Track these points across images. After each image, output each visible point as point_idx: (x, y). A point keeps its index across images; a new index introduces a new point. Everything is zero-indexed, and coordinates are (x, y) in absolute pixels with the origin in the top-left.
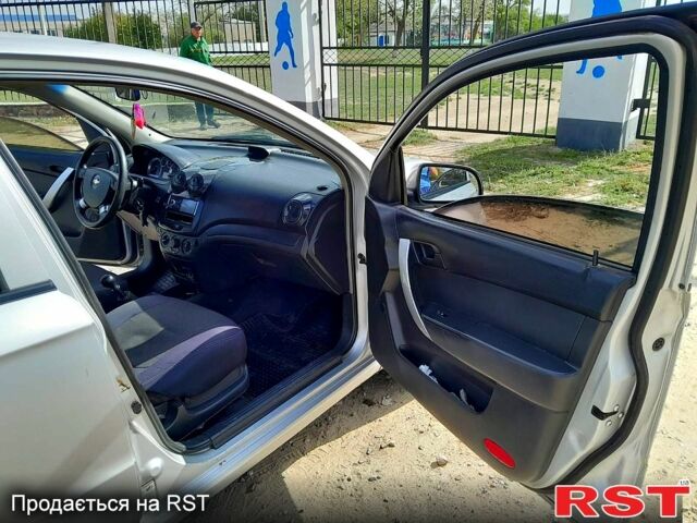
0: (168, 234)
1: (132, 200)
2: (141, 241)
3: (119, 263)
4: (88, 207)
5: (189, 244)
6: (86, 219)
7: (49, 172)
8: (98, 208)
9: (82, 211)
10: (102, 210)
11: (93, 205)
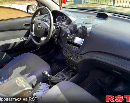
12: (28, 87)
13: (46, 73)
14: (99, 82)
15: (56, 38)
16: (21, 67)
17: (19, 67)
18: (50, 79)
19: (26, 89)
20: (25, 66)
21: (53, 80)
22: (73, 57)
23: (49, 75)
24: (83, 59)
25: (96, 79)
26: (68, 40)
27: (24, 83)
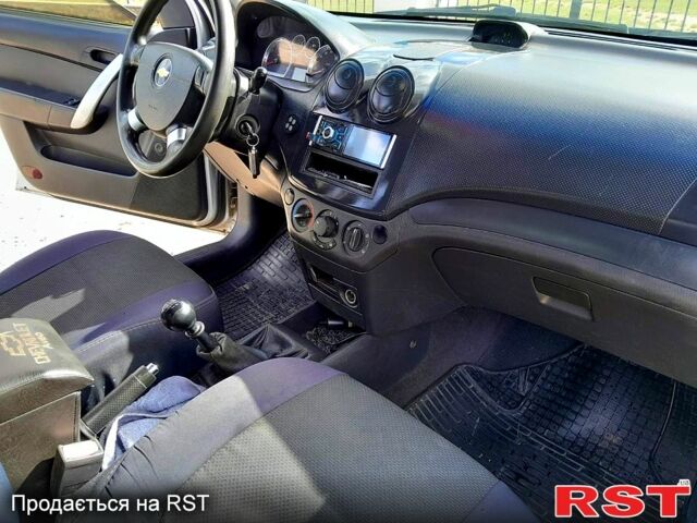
0: (310, 202)
1: (236, 120)
2: (235, 193)
3: (195, 223)
4: (144, 128)
5: (361, 235)
6: (141, 154)
7: (89, 61)
8: (163, 132)
9: (134, 136)
10: (173, 136)
11: (155, 125)
12: (69, 366)
13: (186, 309)
14: (480, 390)
15: (253, 141)
16: (55, 297)
17: (48, 299)
18: (209, 349)
19: (52, 374)
20: (80, 292)
21: (222, 357)
22: (338, 239)
23: (199, 327)
24: (388, 244)
25: (468, 376)
26: (316, 146)
27: (48, 346)
